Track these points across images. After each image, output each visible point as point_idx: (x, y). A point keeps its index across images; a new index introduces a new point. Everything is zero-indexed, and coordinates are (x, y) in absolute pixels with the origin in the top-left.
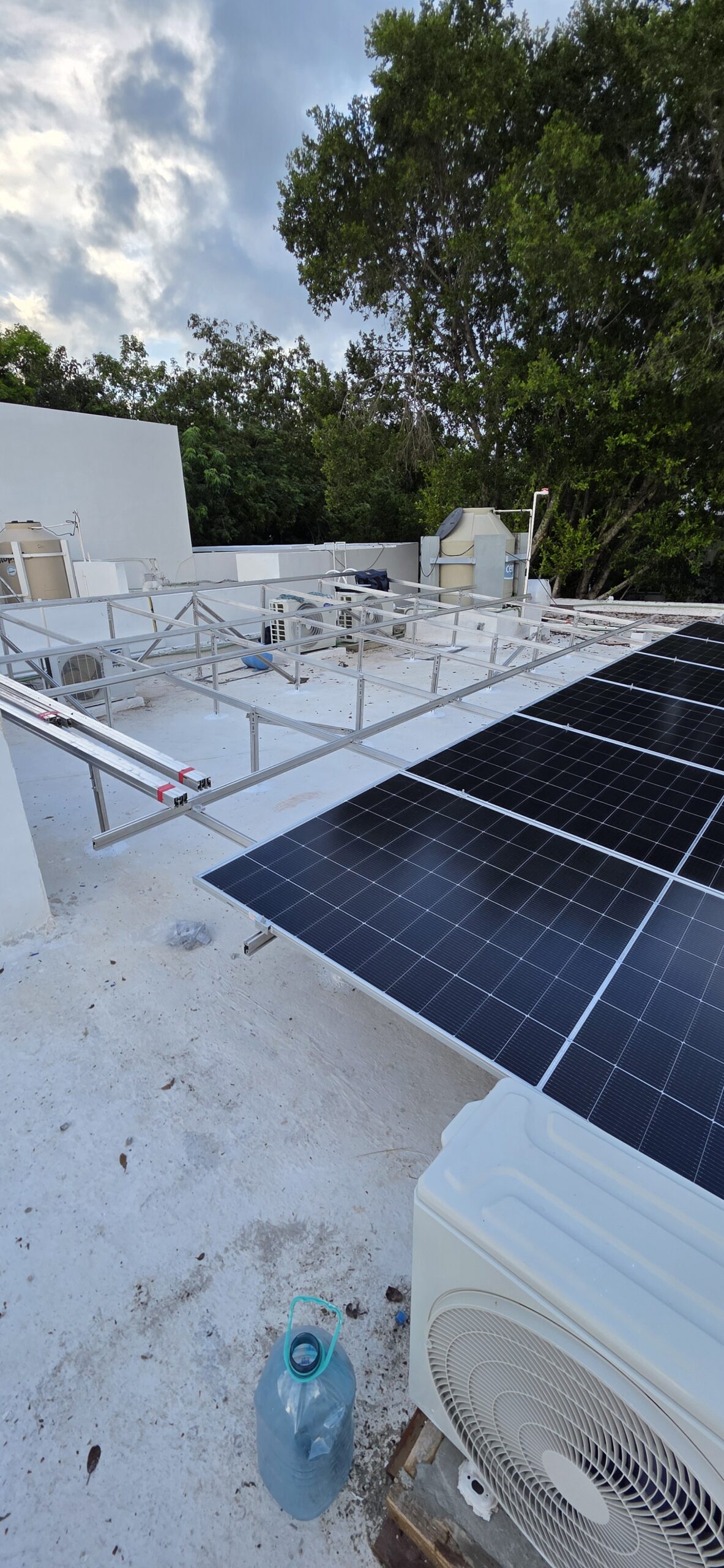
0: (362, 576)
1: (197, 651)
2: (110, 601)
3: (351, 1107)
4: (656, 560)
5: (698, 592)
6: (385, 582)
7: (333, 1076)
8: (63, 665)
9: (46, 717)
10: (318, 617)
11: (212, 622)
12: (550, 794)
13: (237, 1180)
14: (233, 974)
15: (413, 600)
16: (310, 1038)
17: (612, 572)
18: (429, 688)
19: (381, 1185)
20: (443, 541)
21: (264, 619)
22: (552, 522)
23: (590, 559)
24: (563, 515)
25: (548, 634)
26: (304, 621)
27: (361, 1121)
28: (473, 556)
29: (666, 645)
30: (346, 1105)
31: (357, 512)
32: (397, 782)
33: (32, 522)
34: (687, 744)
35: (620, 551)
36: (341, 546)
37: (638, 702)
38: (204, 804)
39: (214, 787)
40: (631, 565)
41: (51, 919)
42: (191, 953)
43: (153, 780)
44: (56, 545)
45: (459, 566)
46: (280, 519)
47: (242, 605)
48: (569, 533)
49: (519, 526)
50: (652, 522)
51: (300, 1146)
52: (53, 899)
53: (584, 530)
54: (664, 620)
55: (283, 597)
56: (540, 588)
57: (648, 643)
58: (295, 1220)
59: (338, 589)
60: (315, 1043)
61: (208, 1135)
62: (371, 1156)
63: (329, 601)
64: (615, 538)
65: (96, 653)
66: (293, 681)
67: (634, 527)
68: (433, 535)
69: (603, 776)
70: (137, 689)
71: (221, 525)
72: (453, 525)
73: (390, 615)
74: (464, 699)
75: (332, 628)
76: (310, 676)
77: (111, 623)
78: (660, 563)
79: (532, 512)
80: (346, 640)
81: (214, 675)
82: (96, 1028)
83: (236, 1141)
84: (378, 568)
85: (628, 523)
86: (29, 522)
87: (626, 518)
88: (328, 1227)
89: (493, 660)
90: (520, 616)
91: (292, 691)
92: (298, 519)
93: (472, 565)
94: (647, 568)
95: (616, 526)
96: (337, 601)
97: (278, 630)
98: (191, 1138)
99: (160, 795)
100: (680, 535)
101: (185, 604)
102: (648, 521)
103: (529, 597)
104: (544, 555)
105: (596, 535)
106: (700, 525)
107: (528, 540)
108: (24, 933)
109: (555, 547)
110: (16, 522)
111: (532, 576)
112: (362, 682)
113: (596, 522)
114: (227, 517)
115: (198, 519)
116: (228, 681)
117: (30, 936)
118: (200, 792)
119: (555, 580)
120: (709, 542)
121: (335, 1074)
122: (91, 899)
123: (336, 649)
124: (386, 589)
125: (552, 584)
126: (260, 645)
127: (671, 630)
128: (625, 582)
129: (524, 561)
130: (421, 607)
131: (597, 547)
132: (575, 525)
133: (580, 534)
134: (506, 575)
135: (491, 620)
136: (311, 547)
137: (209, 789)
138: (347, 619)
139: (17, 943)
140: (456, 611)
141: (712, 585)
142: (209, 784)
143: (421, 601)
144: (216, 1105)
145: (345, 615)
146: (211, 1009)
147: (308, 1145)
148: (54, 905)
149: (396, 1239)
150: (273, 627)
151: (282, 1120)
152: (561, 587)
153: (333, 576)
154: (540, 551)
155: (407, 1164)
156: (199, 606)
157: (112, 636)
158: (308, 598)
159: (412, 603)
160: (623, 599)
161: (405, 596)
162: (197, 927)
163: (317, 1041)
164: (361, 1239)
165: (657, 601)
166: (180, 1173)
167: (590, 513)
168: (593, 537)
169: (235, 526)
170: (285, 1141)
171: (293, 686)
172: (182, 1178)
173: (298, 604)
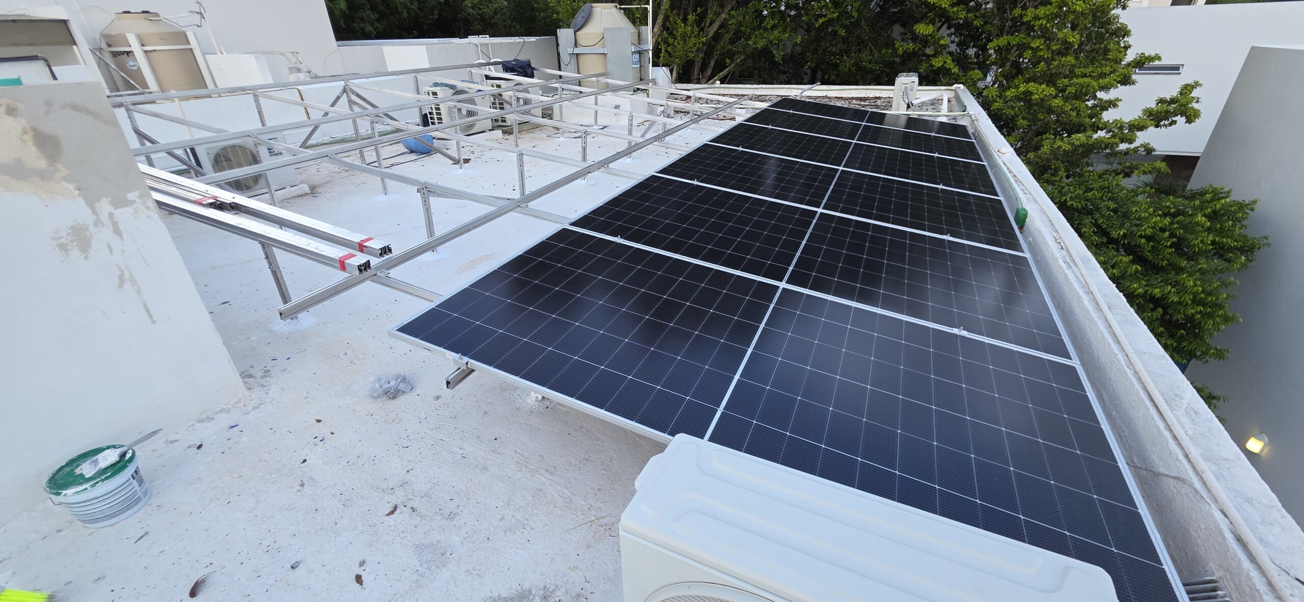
0: (508, 65)
1: (357, 138)
2: (255, 92)
3: (557, 496)
4: (749, 50)
5: (781, 77)
6: (530, 70)
7: (540, 476)
8: (212, 156)
9: (205, 203)
10: (472, 101)
11: (366, 109)
12: (688, 234)
13: (468, 571)
14: (438, 412)
15: (557, 85)
16: (515, 451)
17: (717, 61)
18: (580, 159)
19: (589, 547)
20: (577, 33)
21: (420, 104)
22: (666, 18)
23: (699, 50)
24: (675, 12)
25: (672, 114)
26: (460, 105)
27: (567, 505)
28: (604, 46)
29: (761, 116)
30: (553, 495)
31: (496, 9)
32: (563, 235)
33: (147, 12)
34: (784, 189)
35: (722, 43)
36: (485, 39)
37: (746, 160)
38: (388, 269)
39: (396, 252)
40: (731, 55)
41: (246, 392)
42: (395, 402)
43: (335, 252)
44: (182, 37)
45: (594, 55)
46: (422, 15)
47: (397, 92)
48: (681, 28)
49: (640, 22)
50: (744, 18)
51: (518, 533)
52: (246, 375)
53: (692, 26)
54: (759, 98)
55: (436, 85)
56: (661, 74)
57: (749, 116)
58: (522, 589)
59: (487, 77)
60: (519, 454)
61: (435, 543)
62: (578, 528)
63: (481, 87)
64: (716, 33)
65: (249, 143)
66: (456, 162)
67: (730, 23)
68: (569, 27)
69: (726, 217)
70: (300, 177)
71: (362, 19)
72: (585, 19)
73: (537, 97)
74: (611, 165)
75: (485, 110)
76: (472, 157)
77: (260, 113)
78: (752, 53)
79: (650, 8)
80: (500, 123)
81: (378, 160)
82: (312, 478)
83: (462, 542)
84: (522, 57)
85: (725, 19)
86: (144, 12)
87: (723, 16)
88: (550, 588)
89: (630, 133)
90: (648, 97)
91: (457, 171)
92: (440, 15)
93: (604, 54)
94: (743, 57)
95: (716, 23)
96: (488, 87)
97: (435, 116)
98: (420, 548)
99: (342, 265)
100: (766, 29)
101: (338, 93)
102: (741, 18)
103: (654, 81)
104: (663, 47)
105: (702, 30)
106: (779, 21)
107: (648, 31)
108: (218, 409)
109: (670, 40)
110: (128, 12)
111: (655, 64)
112: (521, 155)
113: (701, 18)
114: (368, 12)
115: (337, 13)
116: (393, 165)
117: (228, 411)
118: (382, 259)
119: (673, 68)
120: (787, 35)
121: (540, 474)
122: (286, 370)
123: (492, 132)
124: (532, 76)
125: (671, 71)
126: (421, 128)
127: (764, 105)
128: (728, 69)
129: (647, 51)
130: (564, 92)
131: (704, 39)
132: (685, 20)
133: (689, 28)
134: (634, 63)
135: (625, 100)
136: (456, 40)
137: (391, 255)
138: (499, 102)
139: (213, 419)
140: (595, 94)
141: (791, 71)
142: (390, 250)
143: (564, 86)
144: (439, 518)
145: (497, 102)
146: (422, 443)
147: (525, 531)
148: (247, 380)
149: (605, 582)
150: (430, 113)
151: (500, 517)
152: (678, 74)
153: (480, 65)
154: (659, 44)
155: (608, 528)
156: (352, 95)
157: (263, 124)
158: (460, 85)
159: (556, 89)
160: (728, 83)
161: (549, 82)
162: (397, 379)
163: (521, 452)
164: (578, 589)
165: (752, 84)
166: (415, 577)
167: (696, 10)
168: (700, 31)
169: (378, 20)
170: (505, 533)
171: (457, 166)
172: (417, 581)
173: (452, 91)
